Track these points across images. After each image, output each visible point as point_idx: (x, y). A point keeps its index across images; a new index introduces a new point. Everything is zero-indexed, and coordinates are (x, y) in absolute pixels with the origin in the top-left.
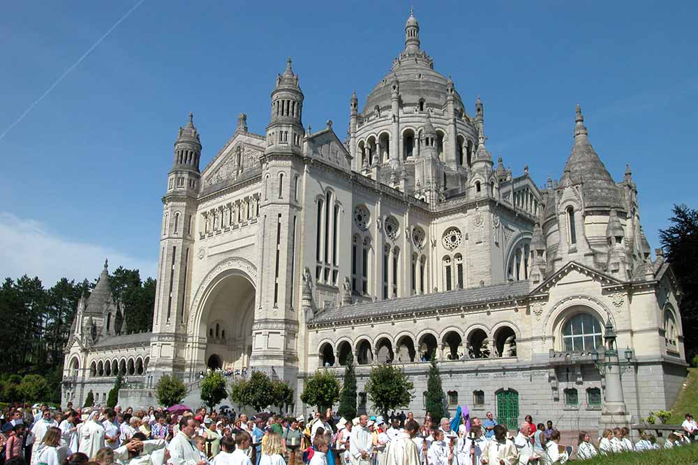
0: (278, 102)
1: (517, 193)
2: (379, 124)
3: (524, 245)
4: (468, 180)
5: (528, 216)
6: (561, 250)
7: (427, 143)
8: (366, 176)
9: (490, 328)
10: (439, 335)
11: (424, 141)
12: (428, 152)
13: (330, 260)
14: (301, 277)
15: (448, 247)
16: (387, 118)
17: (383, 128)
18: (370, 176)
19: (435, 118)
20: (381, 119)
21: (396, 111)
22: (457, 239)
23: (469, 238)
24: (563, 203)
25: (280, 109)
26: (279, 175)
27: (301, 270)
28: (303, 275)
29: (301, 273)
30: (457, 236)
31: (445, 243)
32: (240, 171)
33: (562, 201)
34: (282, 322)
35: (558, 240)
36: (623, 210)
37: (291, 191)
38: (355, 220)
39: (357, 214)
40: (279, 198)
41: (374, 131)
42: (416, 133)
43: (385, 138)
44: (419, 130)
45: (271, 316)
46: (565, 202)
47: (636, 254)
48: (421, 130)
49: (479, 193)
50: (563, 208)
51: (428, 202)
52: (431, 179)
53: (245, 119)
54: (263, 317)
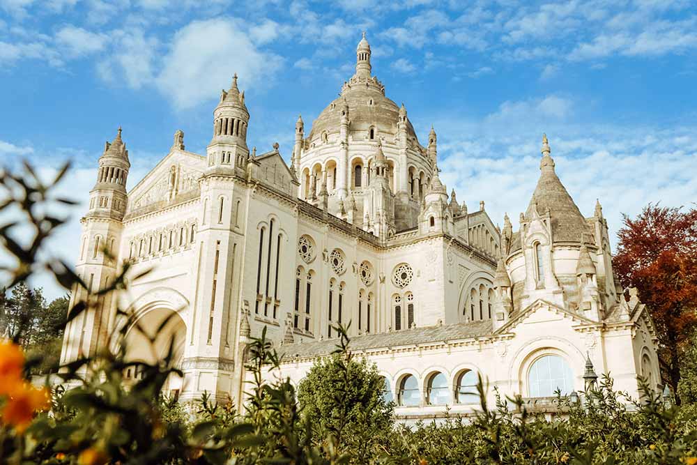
0: (222, 119)
1: (472, 229)
2: (327, 150)
3: (479, 285)
4: (422, 214)
5: (484, 254)
6: (527, 288)
7: (378, 173)
8: (313, 204)
9: (450, 371)
10: (393, 378)
11: (375, 171)
12: (378, 182)
13: (271, 294)
14: (240, 311)
15: (398, 285)
16: (335, 144)
17: (330, 155)
18: (317, 205)
19: (387, 147)
20: (328, 146)
21: (345, 138)
22: (408, 277)
23: (421, 275)
24: (529, 238)
25: (224, 128)
26: (220, 198)
27: (240, 303)
28: (242, 309)
29: (240, 307)
30: (407, 273)
31: (394, 280)
32: (174, 192)
33: (528, 235)
34: (216, 361)
35: (524, 277)
36: (593, 246)
37: (232, 216)
38: (300, 251)
39: (302, 245)
40: (219, 223)
41: (320, 157)
42: (365, 162)
43: (333, 166)
44: (369, 158)
45: (204, 355)
46: (532, 236)
47: (609, 293)
48: (371, 159)
49: (433, 227)
50: (530, 243)
51: (377, 236)
52: (381, 211)
53: (182, 136)
54: (194, 355)
